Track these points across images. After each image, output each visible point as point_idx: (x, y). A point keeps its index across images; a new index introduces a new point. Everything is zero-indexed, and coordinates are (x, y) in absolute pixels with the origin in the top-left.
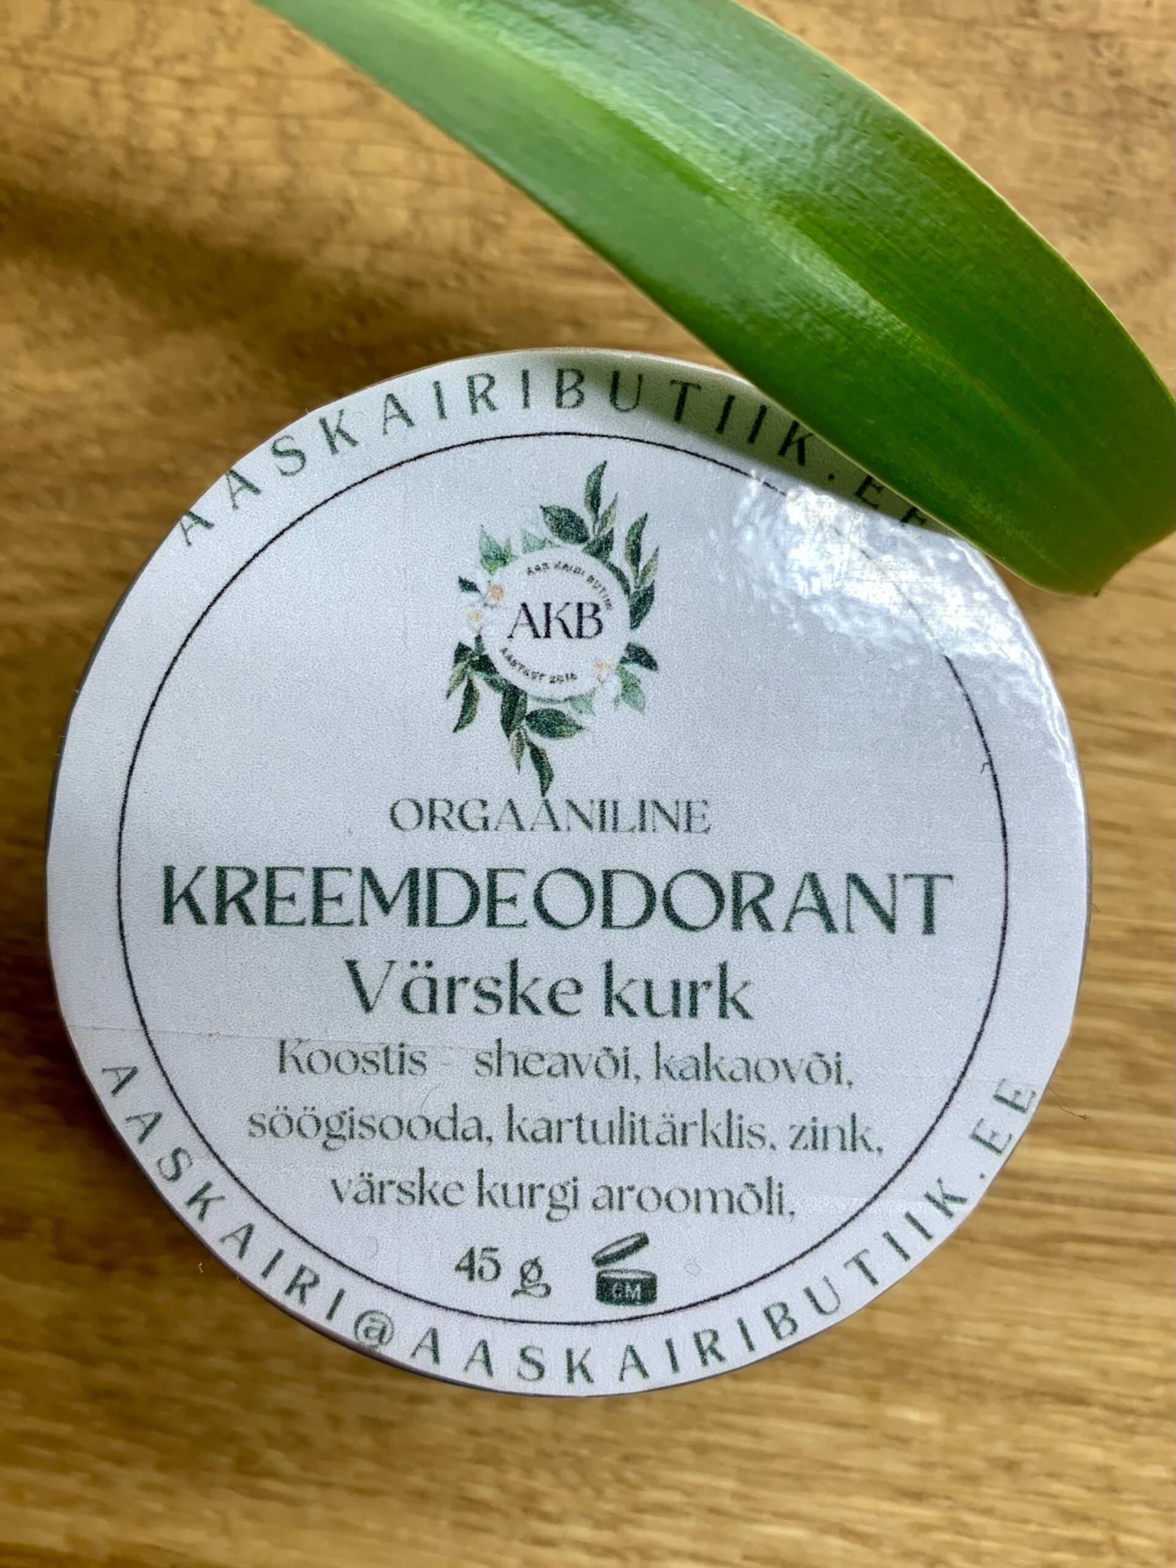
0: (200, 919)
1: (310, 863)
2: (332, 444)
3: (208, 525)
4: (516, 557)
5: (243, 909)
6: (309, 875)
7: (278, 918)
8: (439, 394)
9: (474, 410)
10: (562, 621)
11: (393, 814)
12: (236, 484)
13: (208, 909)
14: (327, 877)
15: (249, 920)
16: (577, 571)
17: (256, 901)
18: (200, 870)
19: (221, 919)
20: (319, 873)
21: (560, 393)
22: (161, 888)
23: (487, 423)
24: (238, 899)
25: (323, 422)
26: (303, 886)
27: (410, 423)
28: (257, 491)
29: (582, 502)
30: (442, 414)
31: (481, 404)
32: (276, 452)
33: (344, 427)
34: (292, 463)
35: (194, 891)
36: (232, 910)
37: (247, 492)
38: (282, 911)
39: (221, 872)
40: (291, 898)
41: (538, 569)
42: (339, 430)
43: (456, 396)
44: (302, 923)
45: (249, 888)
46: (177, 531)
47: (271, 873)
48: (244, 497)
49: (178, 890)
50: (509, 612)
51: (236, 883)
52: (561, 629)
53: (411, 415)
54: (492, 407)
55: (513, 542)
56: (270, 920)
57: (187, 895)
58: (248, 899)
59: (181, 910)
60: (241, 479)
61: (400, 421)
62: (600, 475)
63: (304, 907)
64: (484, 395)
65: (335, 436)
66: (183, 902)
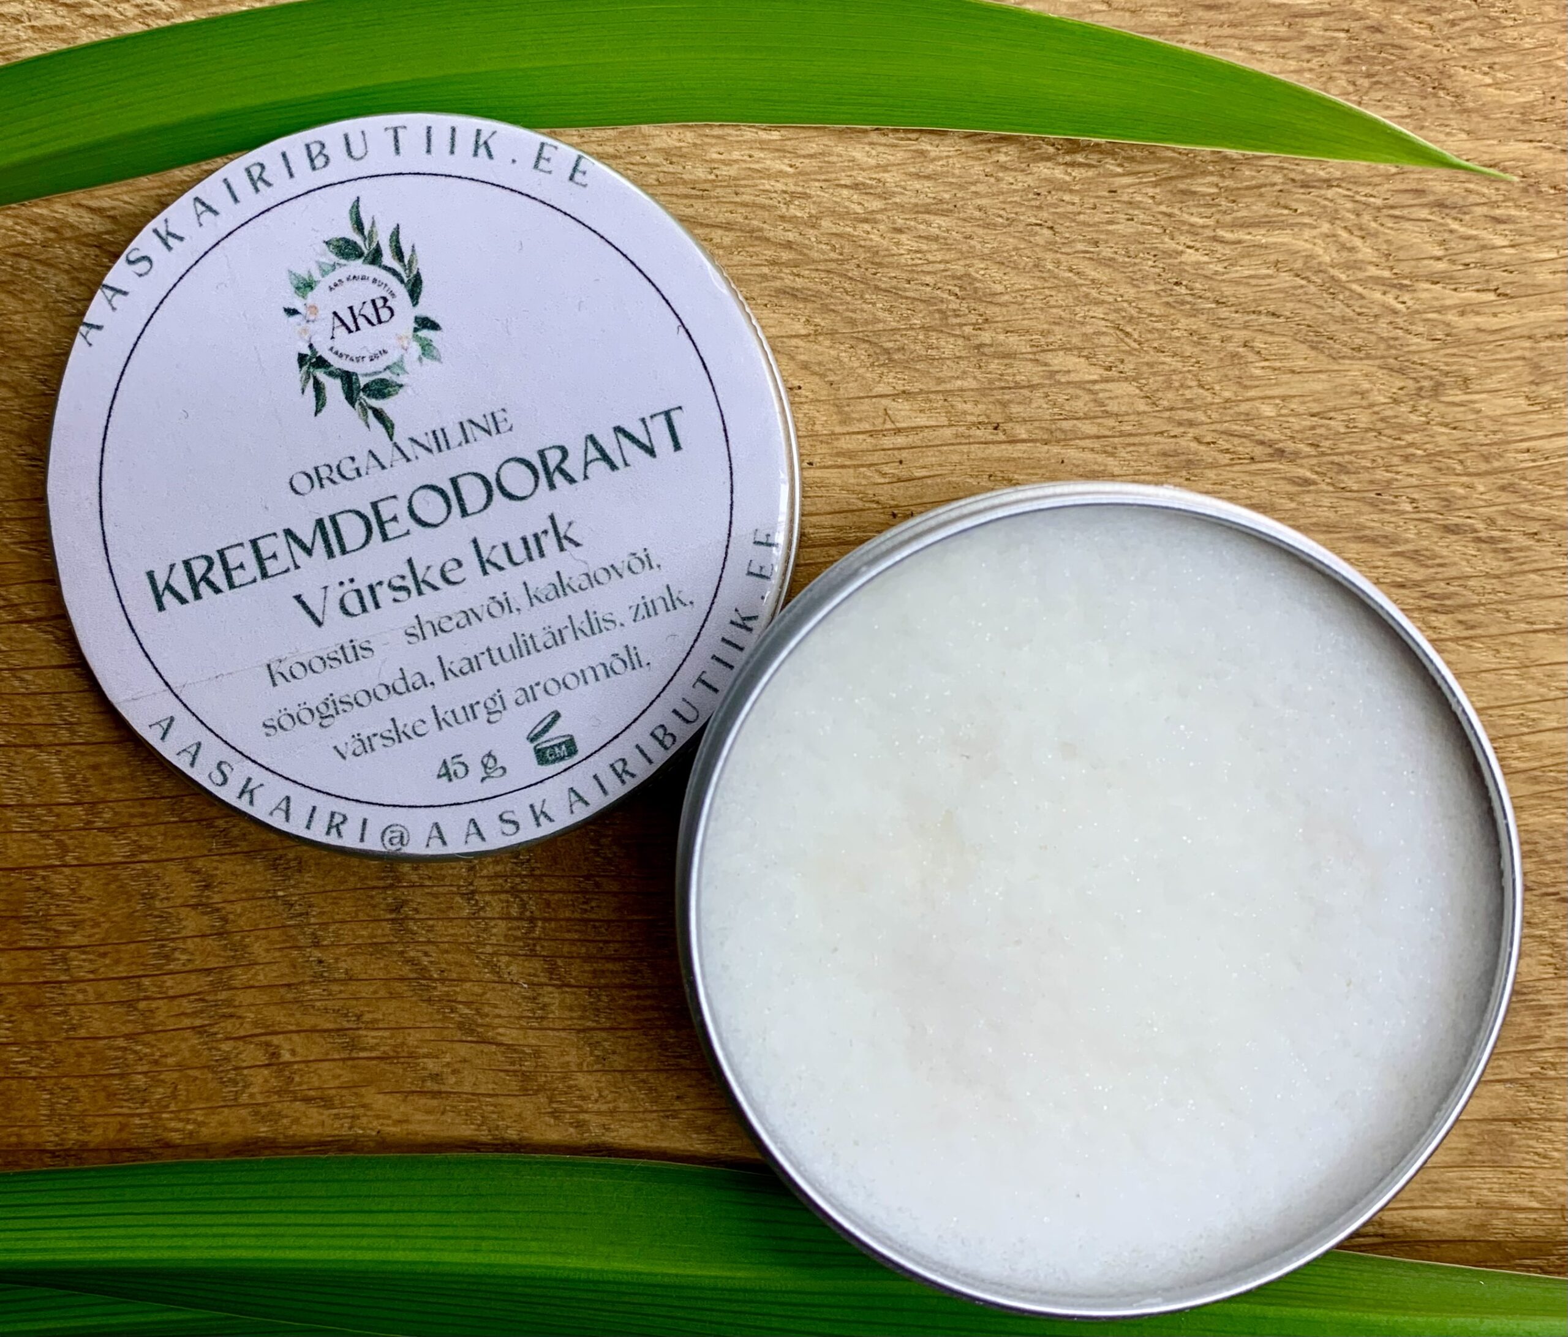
0: (183, 601)
1: (246, 539)
2: (166, 244)
3: (99, 328)
4: (319, 282)
5: (211, 584)
6: (248, 547)
7: (237, 582)
8: (229, 187)
9: (257, 190)
10: (364, 316)
11: (292, 486)
12: (109, 293)
13: (187, 592)
14: (260, 543)
15: (217, 591)
16: (363, 278)
17: (217, 575)
18: (172, 567)
19: (198, 596)
20: (254, 543)
21: (312, 160)
22: (149, 587)
23: (268, 197)
24: (205, 578)
25: (156, 231)
26: (246, 555)
27: (216, 213)
28: (125, 293)
29: (351, 230)
30: (236, 200)
31: (260, 185)
32: (130, 262)
33: (171, 230)
34: (143, 266)
35: (171, 582)
36: (203, 588)
37: (119, 296)
38: (238, 577)
39: (187, 564)
40: (241, 566)
41: (336, 285)
42: (169, 234)
43: (241, 185)
44: (254, 581)
45: (210, 568)
46: (79, 339)
47: (221, 553)
48: (118, 300)
49: (161, 586)
50: (326, 320)
51: (199, 568)
52: (366, 322)
53: (215, 207)
54: (269, 184)
55: (313, 272)
56: (232, 586)
57: (169, 587)
58: (211, 576)
59: (168, 598)
60: (112, 289)
61: (209, 214)
62: (358, 207)
63: (253, 569)
64: (260, 178)
65: (166, 239)
66: (167, 592)
